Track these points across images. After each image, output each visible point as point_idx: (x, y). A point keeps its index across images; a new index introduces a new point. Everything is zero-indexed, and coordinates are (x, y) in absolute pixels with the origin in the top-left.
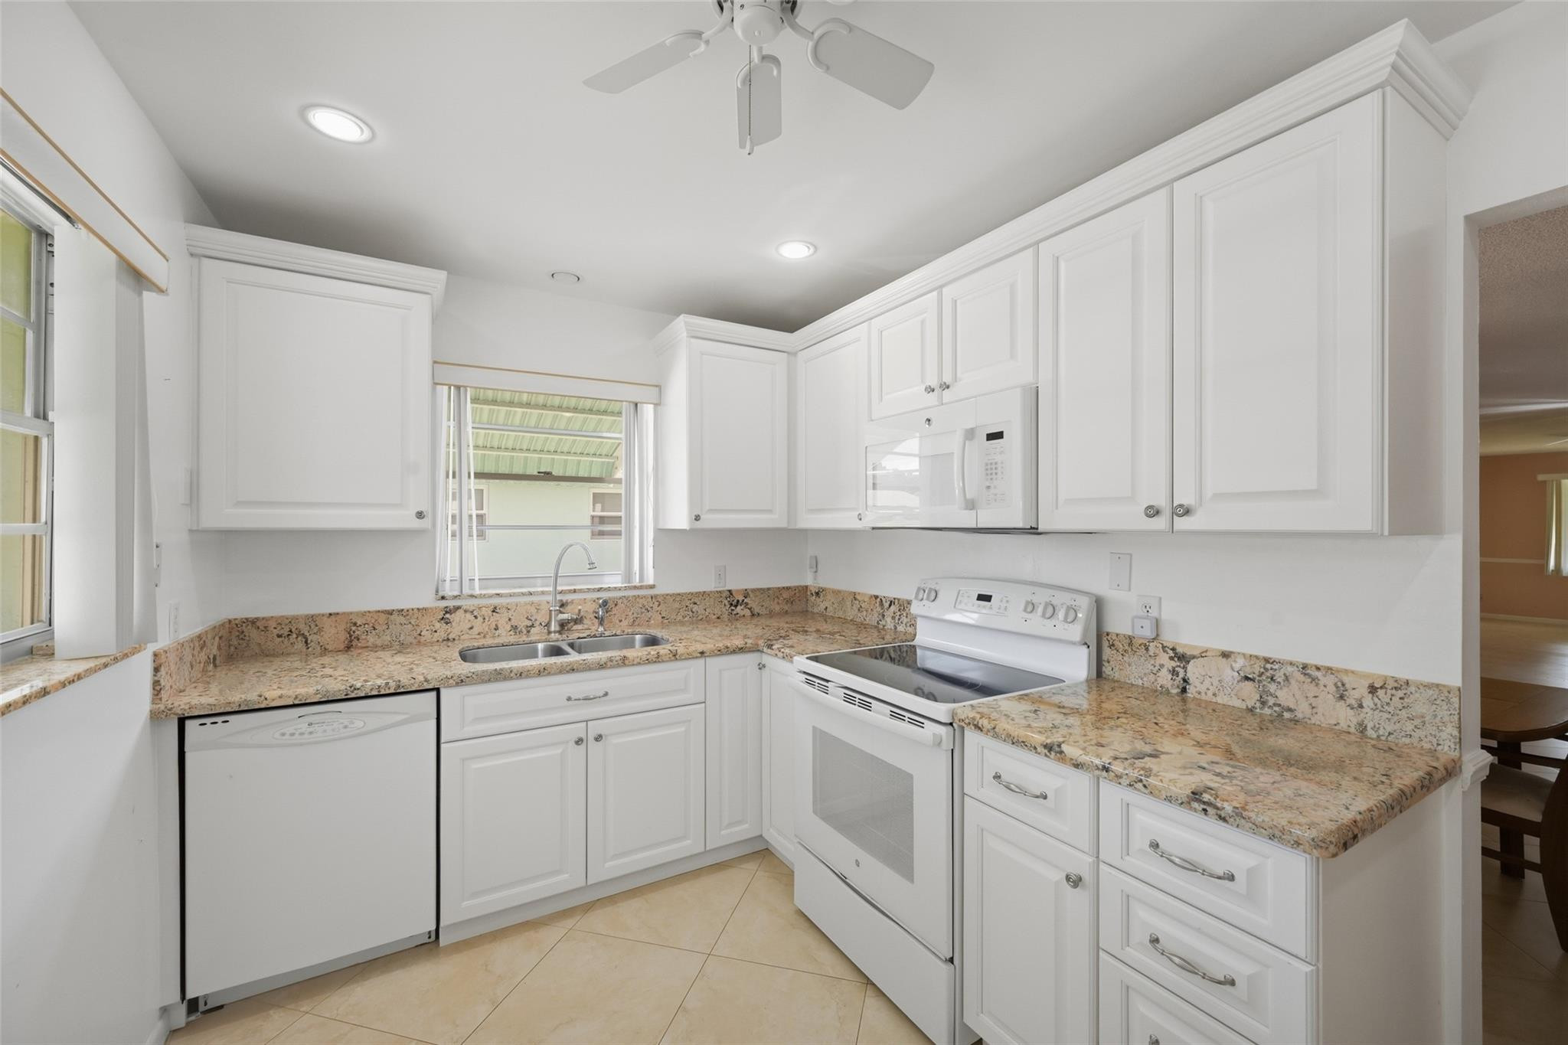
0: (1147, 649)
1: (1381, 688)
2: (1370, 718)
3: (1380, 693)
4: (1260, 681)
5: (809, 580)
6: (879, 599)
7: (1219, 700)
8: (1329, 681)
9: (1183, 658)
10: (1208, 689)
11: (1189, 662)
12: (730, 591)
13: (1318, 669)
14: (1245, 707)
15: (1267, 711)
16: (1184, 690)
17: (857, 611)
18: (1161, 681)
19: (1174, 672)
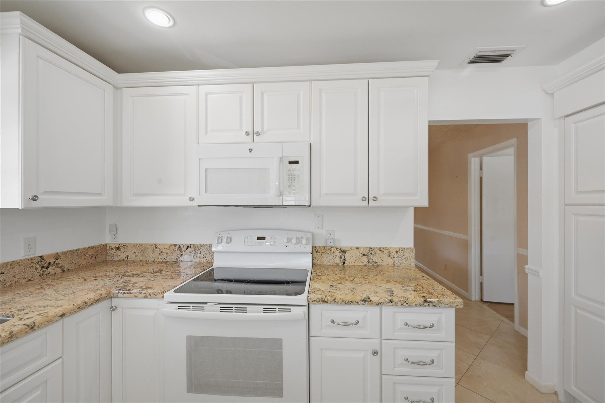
0: (331, 251)
1: (399, 251)
2: (396, 260)
3: (398, 253)
4: (368, 255)
5: (108, 240)
6: (177, 247)
7: (356, 264)
8: (386, 252)
9: (344, 252)
10: (352, 261)
11: (346, 253)
12: (41, 257)
13: (384, 248)
14: (363, 265)
15: (370, 265)
16: (344, 263)
17: (158, 255)
18: (336, 262)
19: (341, 257)
